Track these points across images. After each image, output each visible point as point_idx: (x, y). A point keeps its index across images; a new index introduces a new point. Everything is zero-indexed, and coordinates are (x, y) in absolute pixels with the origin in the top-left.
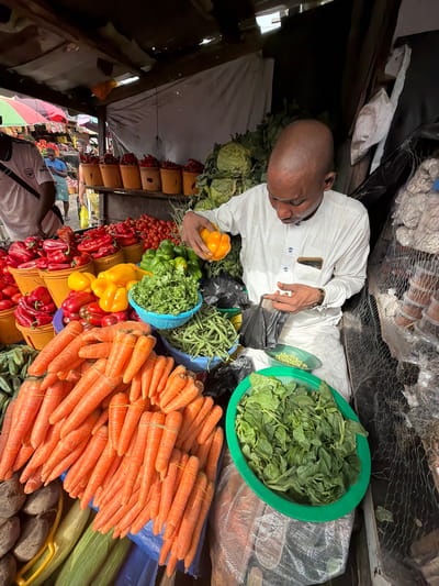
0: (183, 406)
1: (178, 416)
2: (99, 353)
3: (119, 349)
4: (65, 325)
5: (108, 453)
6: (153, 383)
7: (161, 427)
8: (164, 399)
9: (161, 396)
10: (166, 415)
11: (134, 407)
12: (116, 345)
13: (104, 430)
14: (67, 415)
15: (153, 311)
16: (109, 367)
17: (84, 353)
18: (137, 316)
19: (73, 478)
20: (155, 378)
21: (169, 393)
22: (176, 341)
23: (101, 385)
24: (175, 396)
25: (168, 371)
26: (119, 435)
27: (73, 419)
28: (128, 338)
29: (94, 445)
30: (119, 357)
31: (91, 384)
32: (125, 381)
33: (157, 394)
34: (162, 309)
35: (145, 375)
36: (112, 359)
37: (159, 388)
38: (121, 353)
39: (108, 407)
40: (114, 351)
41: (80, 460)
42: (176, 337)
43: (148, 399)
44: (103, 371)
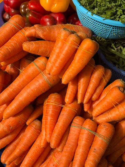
0: (117, 119)
1: (110, 128)
2: (40, 50)
3: (61, 48)
4: (5, 21)
5: (40, 143)
6: (90, 90)
7: (93, 133)
8: (97, 108)
9: (94, 105)
10: (98, 124)
11: (68, 109)
12: (59, 44)
13: (37, 123)
14: (9, 102)
15: (99, 14)
16: (49, 65)
17: (28, 47)
18: (78, 19)
19: (9, 156)
20: (91, 86)
21: (105, 103)
22: (113, 55)
23: (41, 81)
24: (110, 108)
25: (104, 82)
26: (52, 130)
27: (14, 105)
28: (72, 38)
29: (28, 134)
30: (62, 56)
31: (31, 79)
32: (64, 81)
33: (91, 102)
34: (109, 13)
35: (82, 81)
36: (53, 58)
37: (95, 97)
38: (64, 52)
39: (42, 104)
40: (56, 50)
41: (14, 143)
42: (114, 50)
43: (82, 105)
44: (43, 69)
